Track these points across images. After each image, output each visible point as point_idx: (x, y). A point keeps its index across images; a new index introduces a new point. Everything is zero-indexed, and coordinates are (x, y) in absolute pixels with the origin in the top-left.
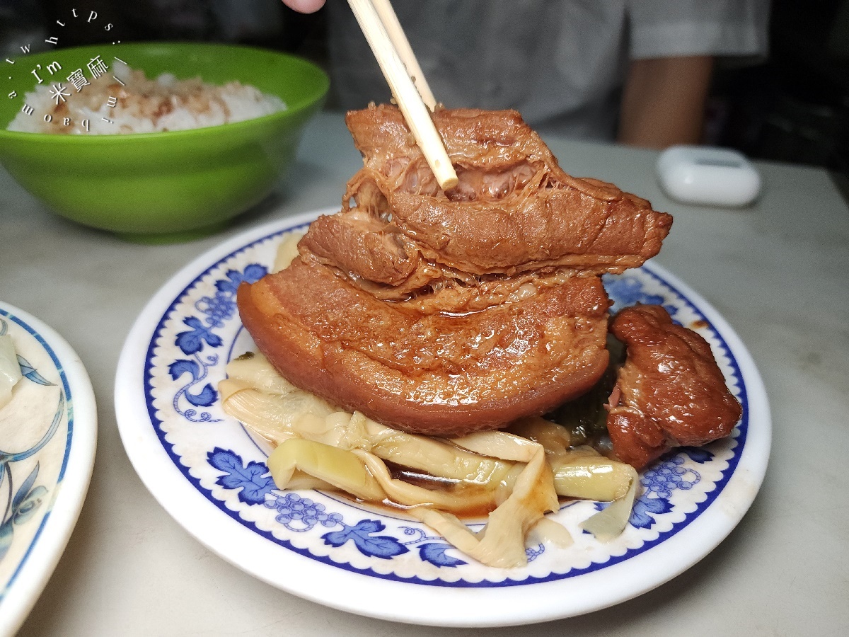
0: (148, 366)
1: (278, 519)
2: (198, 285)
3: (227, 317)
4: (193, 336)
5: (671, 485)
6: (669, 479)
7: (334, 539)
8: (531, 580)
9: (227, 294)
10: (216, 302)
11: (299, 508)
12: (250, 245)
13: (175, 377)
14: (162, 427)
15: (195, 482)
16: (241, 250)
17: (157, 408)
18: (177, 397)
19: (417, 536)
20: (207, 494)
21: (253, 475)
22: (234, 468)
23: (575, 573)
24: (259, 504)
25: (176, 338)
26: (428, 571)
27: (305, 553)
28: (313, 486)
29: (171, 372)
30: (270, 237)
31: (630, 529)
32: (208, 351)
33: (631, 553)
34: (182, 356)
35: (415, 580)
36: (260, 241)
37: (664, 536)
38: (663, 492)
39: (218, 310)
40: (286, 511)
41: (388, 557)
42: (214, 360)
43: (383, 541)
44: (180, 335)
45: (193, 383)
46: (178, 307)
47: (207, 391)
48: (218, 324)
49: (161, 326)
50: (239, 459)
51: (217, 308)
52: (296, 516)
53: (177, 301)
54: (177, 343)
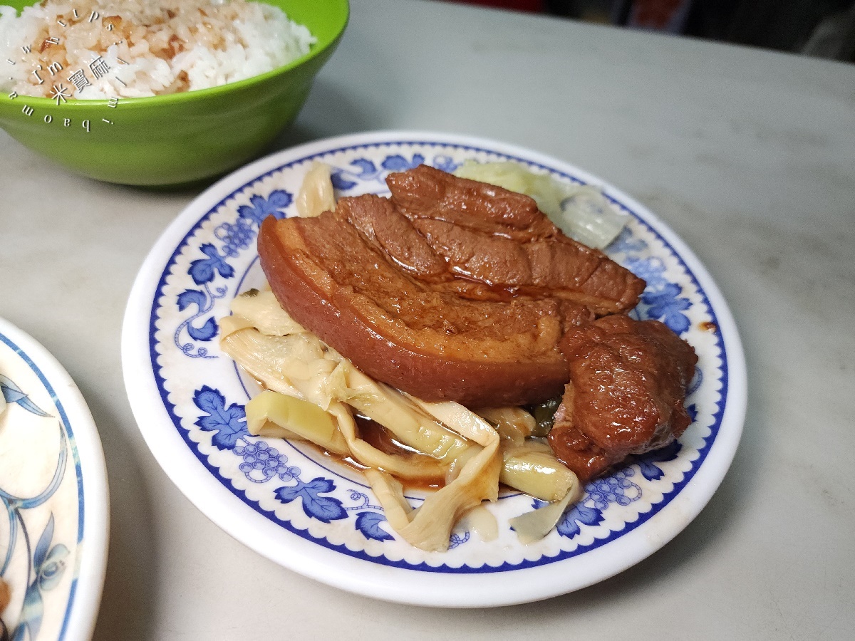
0: (159, 294)
1: (241, 467)
2: (221, 209)
3: (244, 246)
4: (206, 264)
5: (612, 497)
6: (613, 490)
7: (285, 494)
8: (444, 569)
9: (248, 221)
10: (236, 229)
11: (264, 457)
12: (279, 169)
13: (182, 308)
14: (160, 361)
15: (176, 420)
16: (269, 174)
17: (158, 340)
18: (179, 329)
19: (361, 502)
20: (184, 433)
21: (231, 418)
22: (216, 409)
23: (486, 569)
24: (229, 449)
25: (191, 265)
26: (356, 541)
27: (255, 505)
28: (283, 436)
29: (179, 303)
30: (300, 161)
31: (555, 534)
32: (219, 281)
33: (545, 560)
34: (193, 286)
35: (342, 549)
36: (290, 165)
37: (581, 550)
38: (601, 502)
39: (237, 237)
40: (251, 460)
41: (326, 520)
42: (223, 291)
43: (329, 503)
44: (195, 263)
45: (197, 315)
46: (197, 232)
47: (210, 325)
48: (234, 254)
49: (177, 252)
50: (223, 399)
51: (236, 236)
52: (259, 465)
53: (198, 225)
54: (190, 272)
